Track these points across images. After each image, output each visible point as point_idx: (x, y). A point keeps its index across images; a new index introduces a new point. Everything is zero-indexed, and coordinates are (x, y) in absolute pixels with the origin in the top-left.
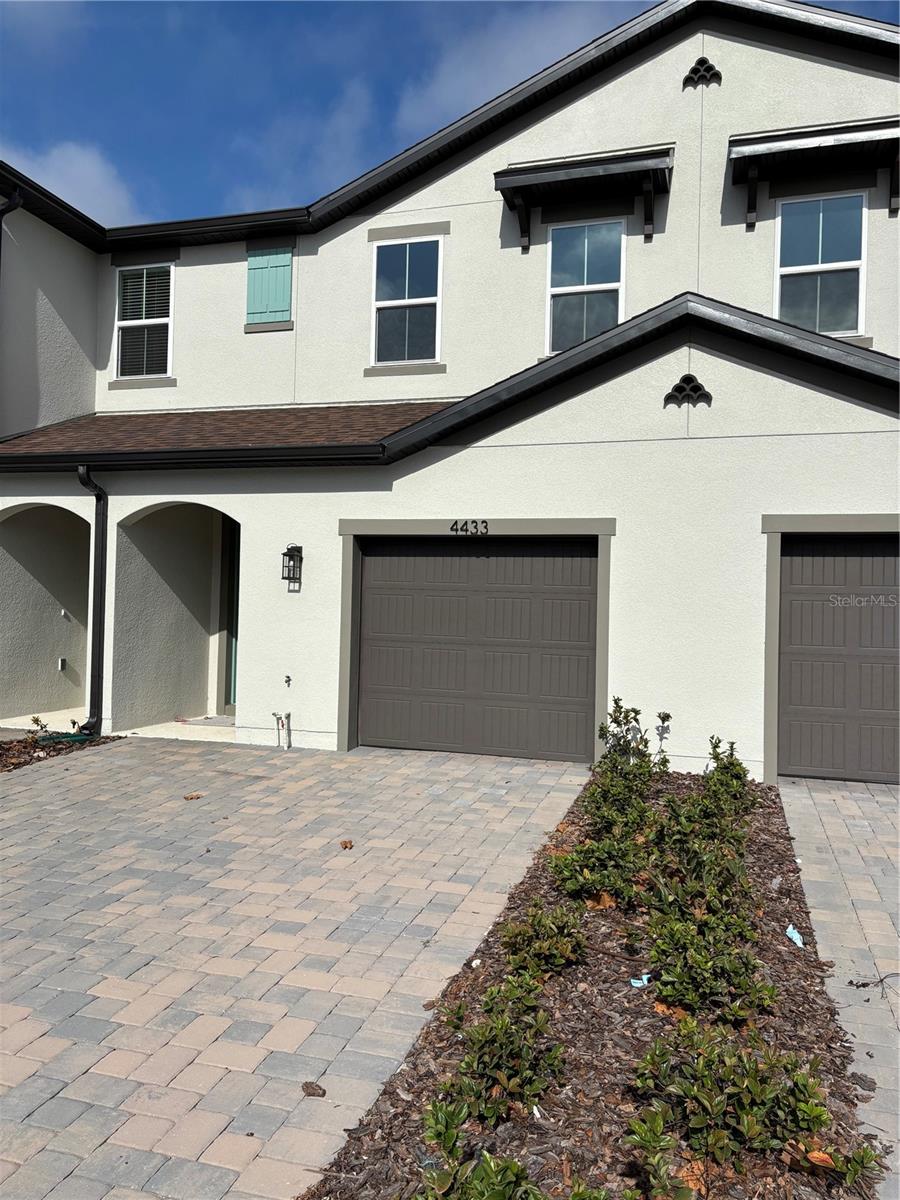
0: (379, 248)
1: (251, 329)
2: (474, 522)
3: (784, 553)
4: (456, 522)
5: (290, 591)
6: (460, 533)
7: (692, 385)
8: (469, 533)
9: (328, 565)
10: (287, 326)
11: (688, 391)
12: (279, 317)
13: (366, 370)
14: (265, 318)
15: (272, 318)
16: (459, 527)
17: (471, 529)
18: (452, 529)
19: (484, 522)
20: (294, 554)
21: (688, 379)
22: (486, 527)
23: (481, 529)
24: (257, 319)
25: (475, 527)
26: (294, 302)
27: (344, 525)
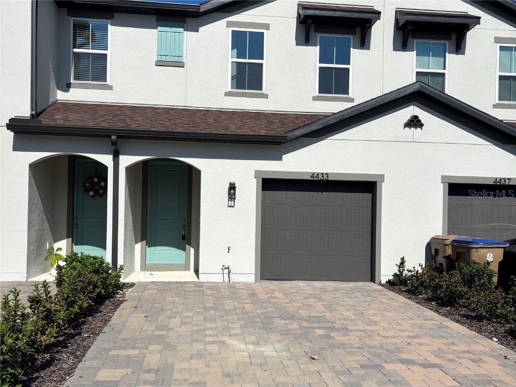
0: (233, 31)
1: (159, 64)
2: (322, 174)
4: (313, 174)
5: (229, 206)
6: (315, 179)
7: (417, 119)
8: (319, 179)
9: (249, 192)
10: (180, 65)
11: (415, 122)
12: (177, 59)
13: (225, 93)
14: (168, 59)
15: (172, 59)
16: (315, 176)
17: (320, 177)
18: (311, 177)
19: (327, 174)
20: (232, 187)
21: (416, 117)
22: (327, 177)
23: (325, 177)
24: (163, 58)
25: (323, 176)
26: (184, 52)
27: (257, 173)
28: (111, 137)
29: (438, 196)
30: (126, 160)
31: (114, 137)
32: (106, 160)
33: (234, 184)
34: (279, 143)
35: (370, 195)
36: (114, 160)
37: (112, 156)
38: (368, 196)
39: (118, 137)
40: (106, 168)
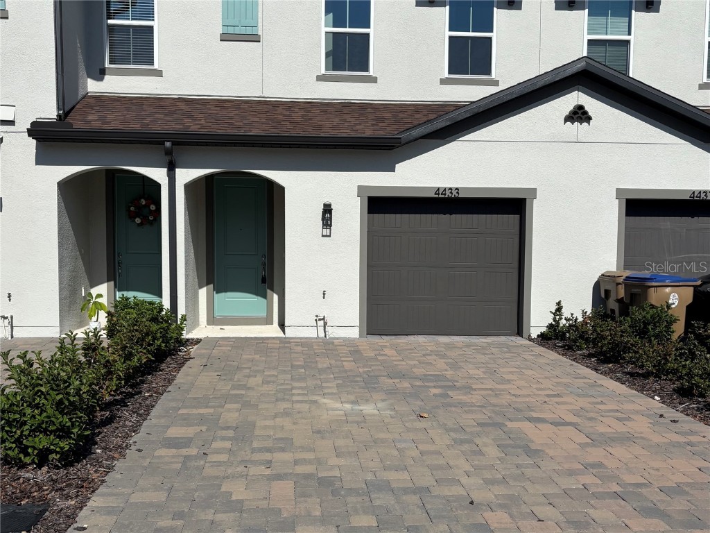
1: (225, 38)
2: (450, 189)
3: (627, 215)
4: (438, 189)
5: (323, 236)
6: (440, 196)
7: (582, 111)
8: (446, 196)
9: (350, 217)
10: (255, 39)
11: (580, 115)
12: (249, 31)
13: (318, 76)
14: (237, 30)
15: (243, 31)
16: (441, 192)
17: (448, 193)
18: (435, 194)
19: (457, 189)
20: (327, 210)
21: (581, 107)
22: (457, 193)
23: (455, 193)
24: (231, 30)
25: (451, 193)
26: (260, 20)
27: (361, 189)
28: (164, 144)
29: (611, 216)
30: (185, 175)
31: (168, 144)
32: (158, 174)
33: (330, 205)
34: (391, 148)
35: (517, 217)
36: (168, 176)
37: (166, 169)
38: (514, 219)
39: (174, 144)
40: (158, 186)
